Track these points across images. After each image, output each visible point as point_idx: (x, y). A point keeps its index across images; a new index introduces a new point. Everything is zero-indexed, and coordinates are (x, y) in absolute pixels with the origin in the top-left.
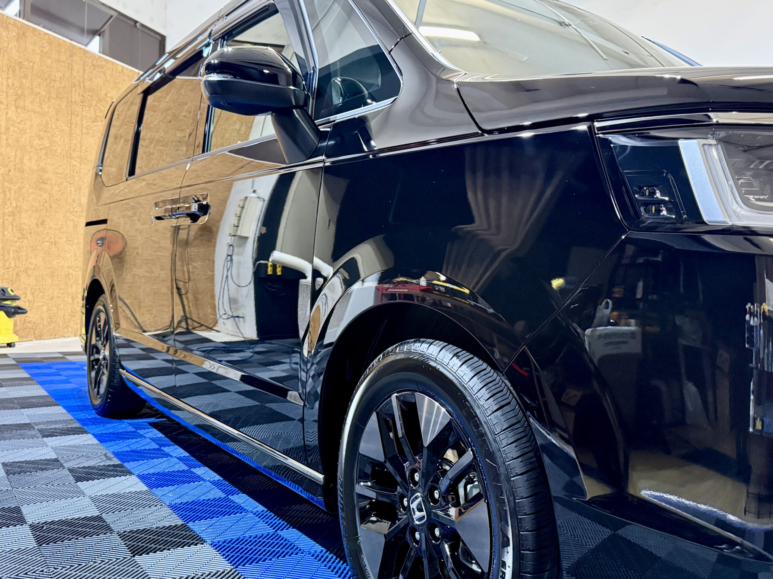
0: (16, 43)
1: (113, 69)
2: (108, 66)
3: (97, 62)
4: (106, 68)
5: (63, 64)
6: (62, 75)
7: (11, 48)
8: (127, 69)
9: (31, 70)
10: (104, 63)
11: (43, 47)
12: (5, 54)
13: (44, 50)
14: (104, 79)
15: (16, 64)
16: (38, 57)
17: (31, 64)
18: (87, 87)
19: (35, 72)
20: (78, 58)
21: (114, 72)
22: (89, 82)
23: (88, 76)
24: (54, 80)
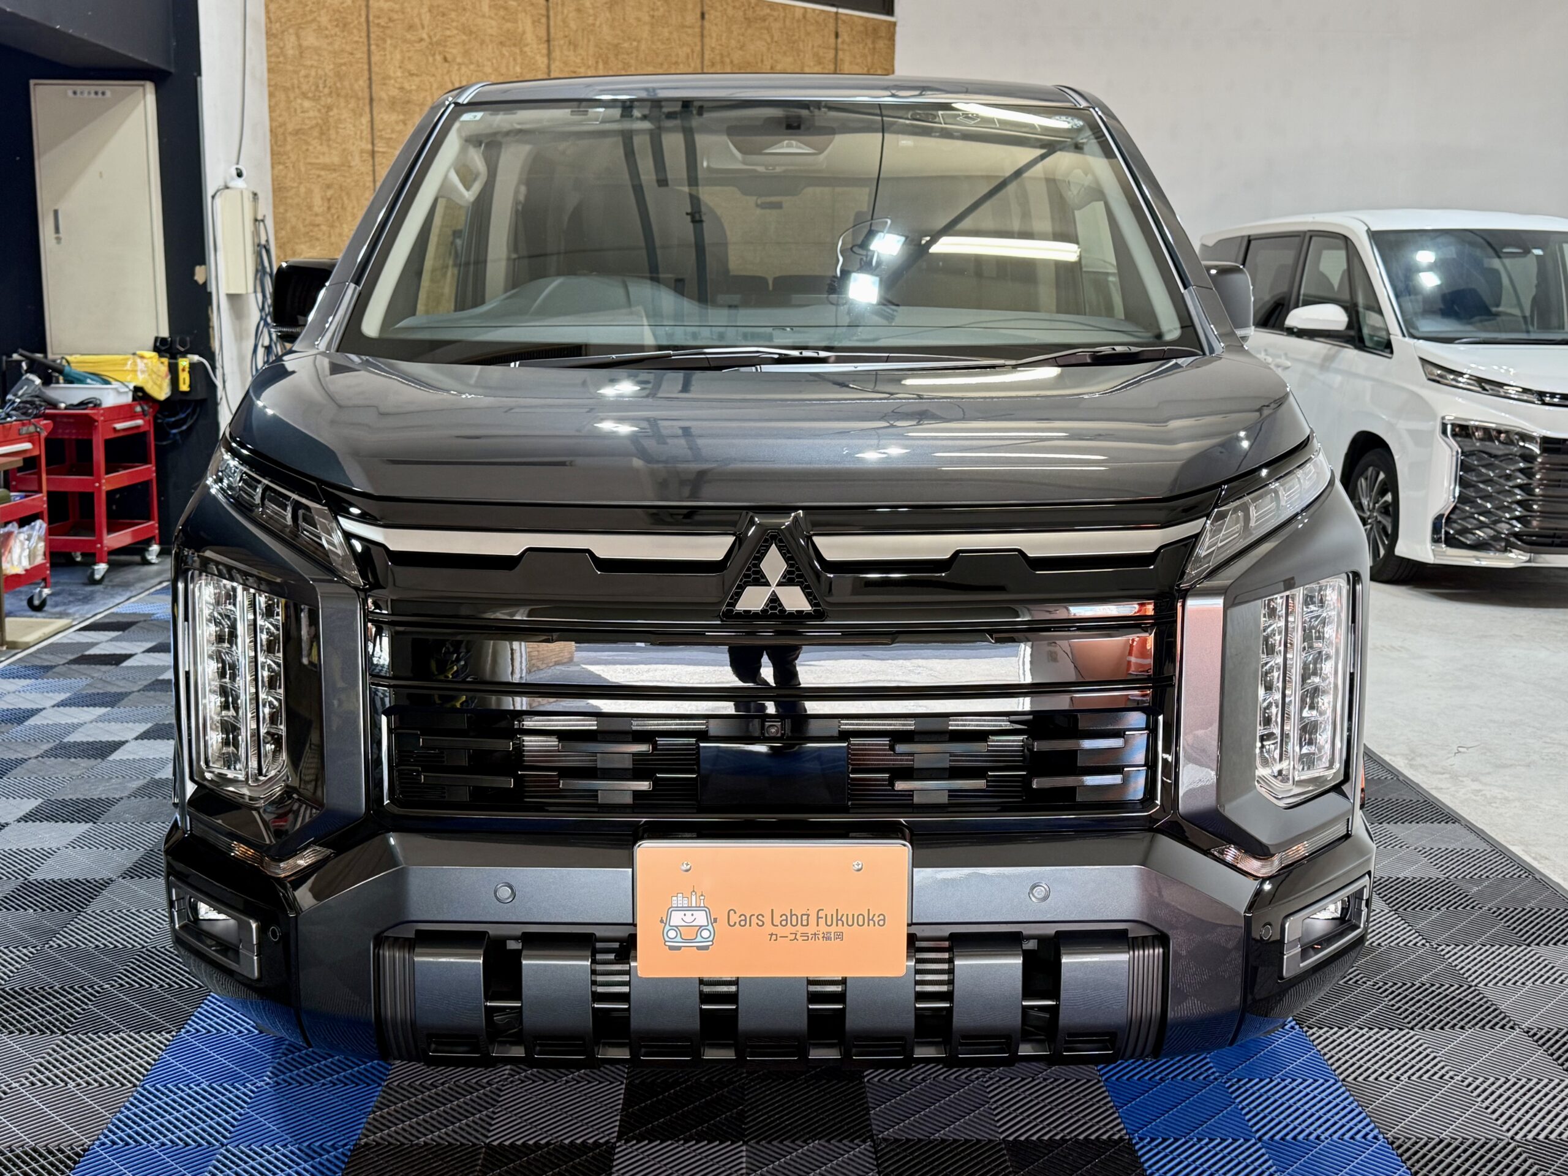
0: (608, 15)
1: (785, 17)
2: (775, 14)
3: (754, 12)
4: (771, 19)
5: (690, 31)
6: (689, 51)
7: (600, 26)
8: (814, 10)
9: (634, 55)
10: (768, 11)
11: (653, 10)
12: (592, 38)
13: (656, 13)
14: (769, 40)
15: (609, 49)
16: (647, 28)
17: (635, 44)
18: (736, 62)
19: (642, 56)
20: (719, 14)
21: (788, 23)
22: (741, 52)
23: (739, 41)
24: (676, 63)
